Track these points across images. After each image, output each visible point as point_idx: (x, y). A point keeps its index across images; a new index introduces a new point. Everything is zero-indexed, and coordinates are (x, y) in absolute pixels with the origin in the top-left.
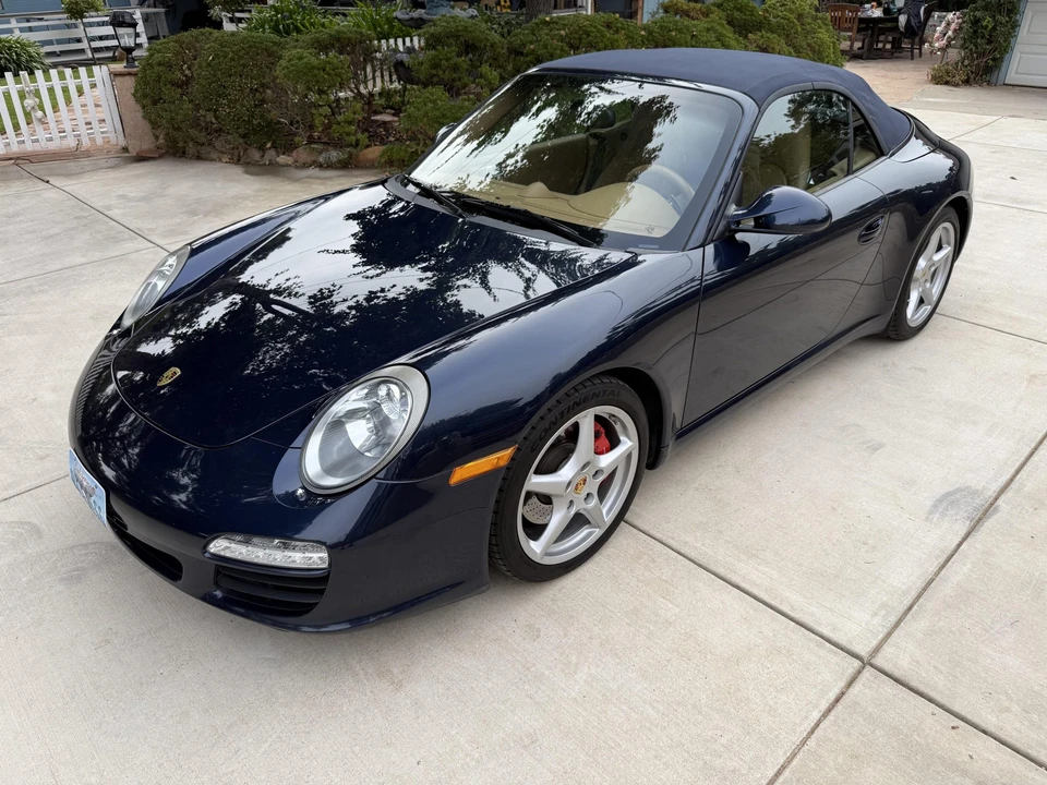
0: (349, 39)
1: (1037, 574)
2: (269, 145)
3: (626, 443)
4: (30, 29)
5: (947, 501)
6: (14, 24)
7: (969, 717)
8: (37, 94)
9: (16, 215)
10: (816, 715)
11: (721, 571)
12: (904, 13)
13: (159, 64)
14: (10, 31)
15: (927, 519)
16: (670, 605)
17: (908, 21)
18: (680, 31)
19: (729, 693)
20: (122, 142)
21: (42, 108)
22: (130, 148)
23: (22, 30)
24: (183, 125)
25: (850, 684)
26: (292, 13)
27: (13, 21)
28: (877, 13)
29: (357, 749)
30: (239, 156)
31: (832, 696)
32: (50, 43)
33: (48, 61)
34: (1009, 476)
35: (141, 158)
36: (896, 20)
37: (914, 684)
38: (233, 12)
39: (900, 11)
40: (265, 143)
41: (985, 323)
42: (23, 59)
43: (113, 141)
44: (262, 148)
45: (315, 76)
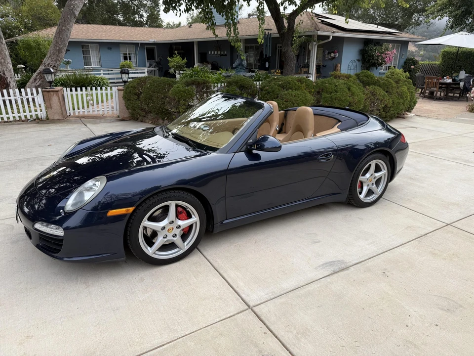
0: (199, 82)
1: (345, 293)
2: (166, 118)
3: (194, 218)
4: (109, 74)
5: (331, 263)
6: (102, 72)
7: (274, 331)
8: (92, 95)
9: (69, 135)
10: (218, 320)
11: (221, 272)
12: (463, 81)
13: (131, 87)
14: (100, 74)
15: (316, 268)
16: (195, 279)
17: (465, 85)
18: (330, 84)
19: (193, 308)
20: (118, 114)
21: (93, 100)
22: (120, 116)
23: (104, 74)
24: (136, 109)
25: (238, 313)
26: (198, 72)
27: (102, 71)
28: (450, 81)
29: (62, 301)
30: (155, 122)
31: (229, 315)
32: (114, 79)
33: (111, 85)
34: (364, 259)
35: (123, 120)
36: (459, 84)
37: (263, 318)
38: (180, 71)
39: (461, 80)
40: (165, 118)
41: (406, 206)
42: (101, 84)
43: (116, 113)
44: (163, 119)
45: (181, 94)
